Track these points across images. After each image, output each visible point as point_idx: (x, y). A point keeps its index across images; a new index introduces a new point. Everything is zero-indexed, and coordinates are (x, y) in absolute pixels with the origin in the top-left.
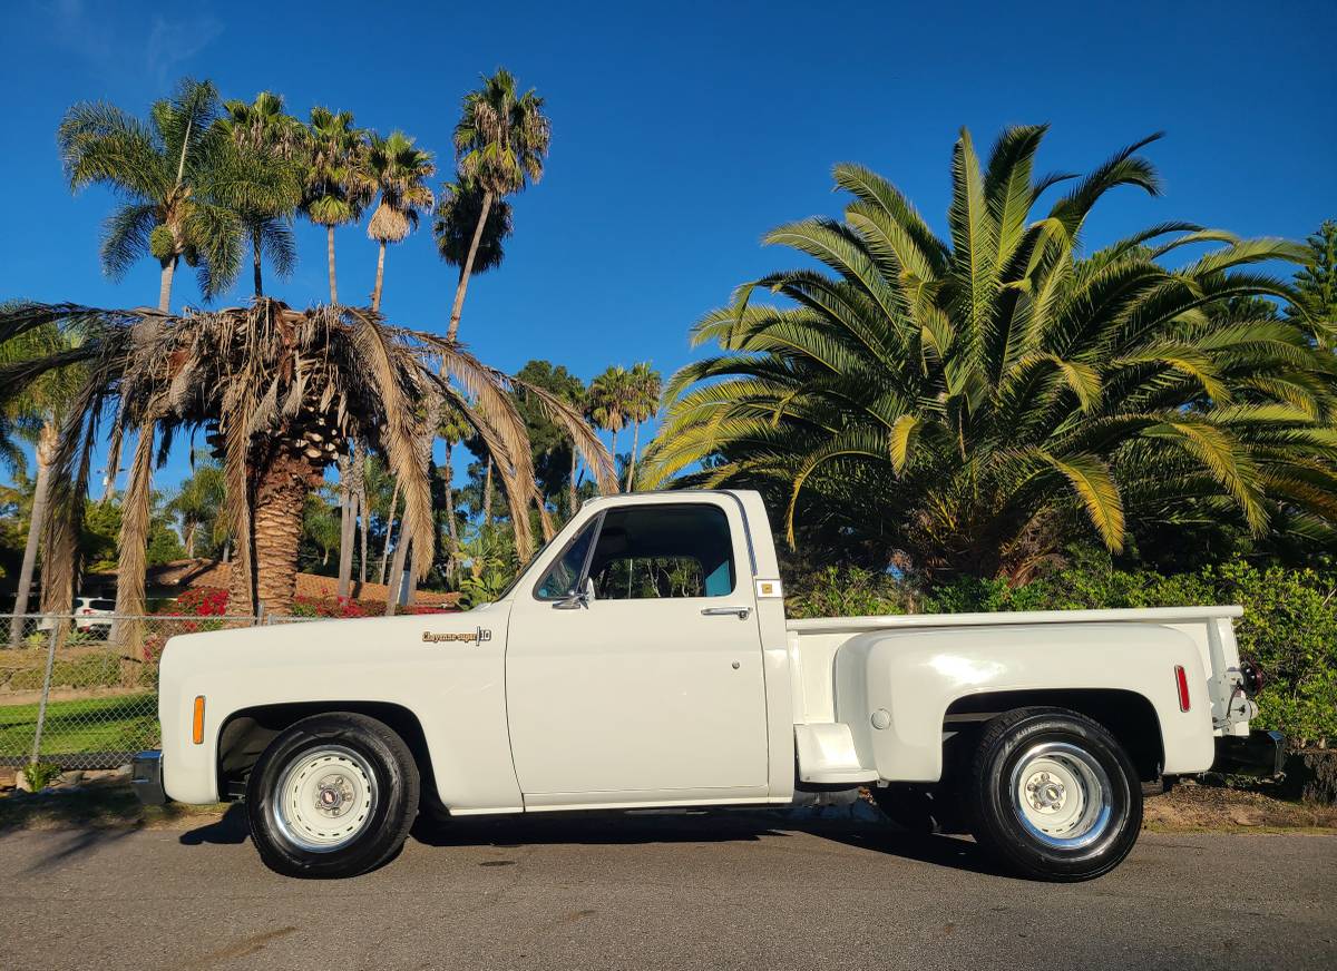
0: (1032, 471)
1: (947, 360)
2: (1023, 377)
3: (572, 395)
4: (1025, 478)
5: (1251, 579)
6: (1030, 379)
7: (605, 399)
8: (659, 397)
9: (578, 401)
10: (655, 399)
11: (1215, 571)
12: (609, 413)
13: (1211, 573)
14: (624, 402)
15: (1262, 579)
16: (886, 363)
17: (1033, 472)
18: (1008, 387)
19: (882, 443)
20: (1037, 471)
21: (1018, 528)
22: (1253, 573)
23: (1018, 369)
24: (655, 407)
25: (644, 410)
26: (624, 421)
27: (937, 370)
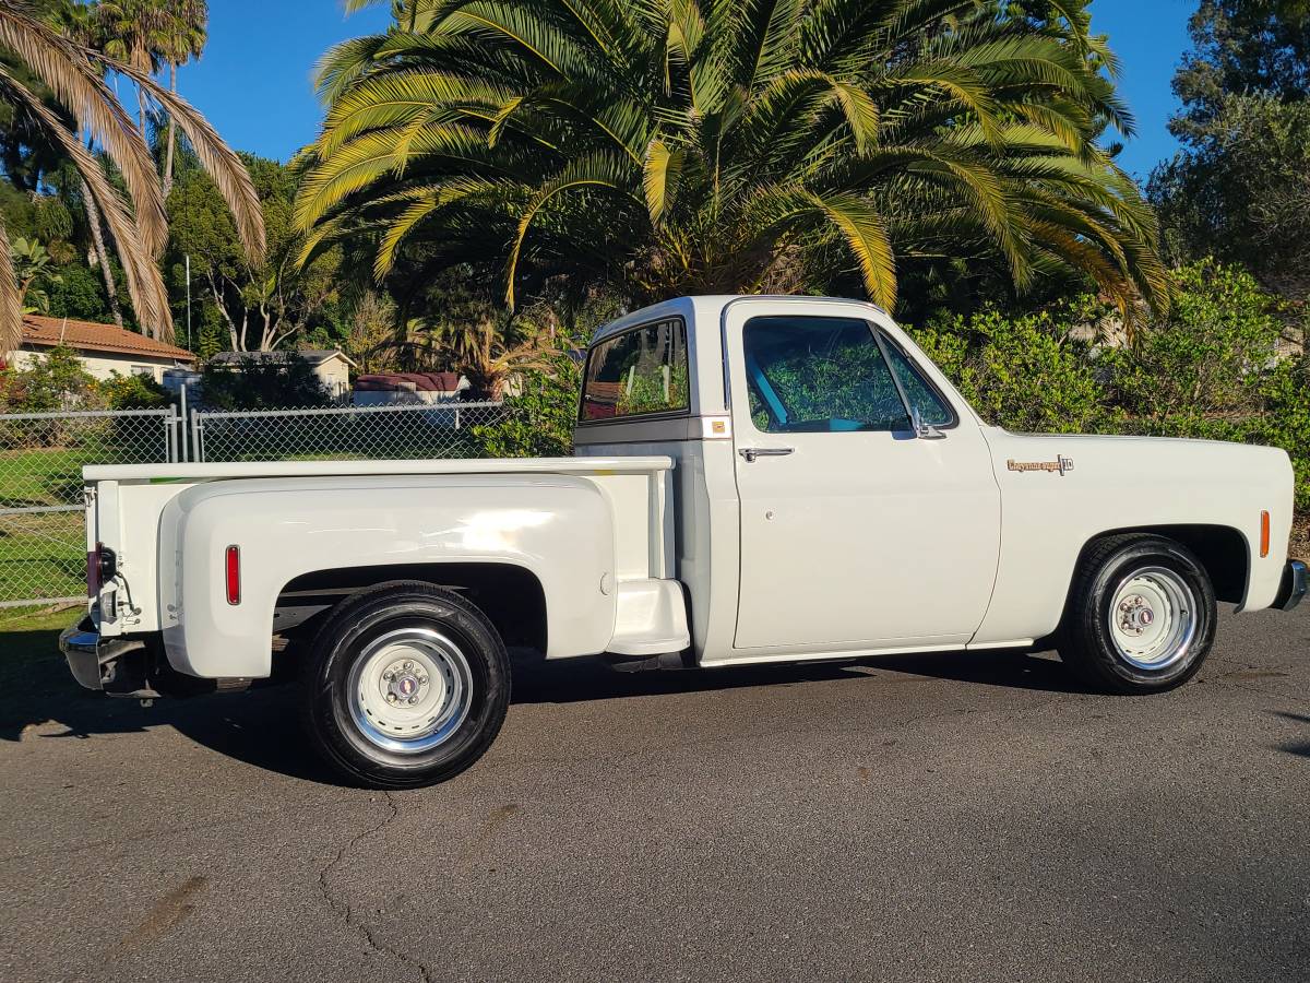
0: (789, 209)
1: (693, 62)
2: (785, 94)
3: (67, 18)
4: (779, 215)
5: (1002, 331)
6: (794, 96)
7: (121, 27)
8: (204, 26)
9: (77, 28)
10: (197, 29)
11: (967, 322)
12: (129, 49)
13: (961, 324)
14: (153, 33)
15: (1012, 330)
16: (612, 57)
17: (792, 210)
18: (766, 102)
19: (618, 172)
20: (796, 210)
21: (760, 269)
22: (1004, 325)
23: (781, 83)
24: (198, 43)
25: (181, 46)
26: (154, 61)
27: (680, 75)
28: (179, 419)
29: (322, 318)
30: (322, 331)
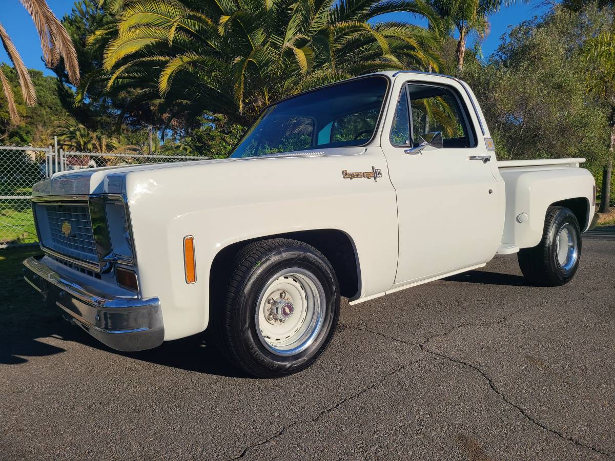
28: (54, 154)
29: (17, 133)
30: (18, 139)
